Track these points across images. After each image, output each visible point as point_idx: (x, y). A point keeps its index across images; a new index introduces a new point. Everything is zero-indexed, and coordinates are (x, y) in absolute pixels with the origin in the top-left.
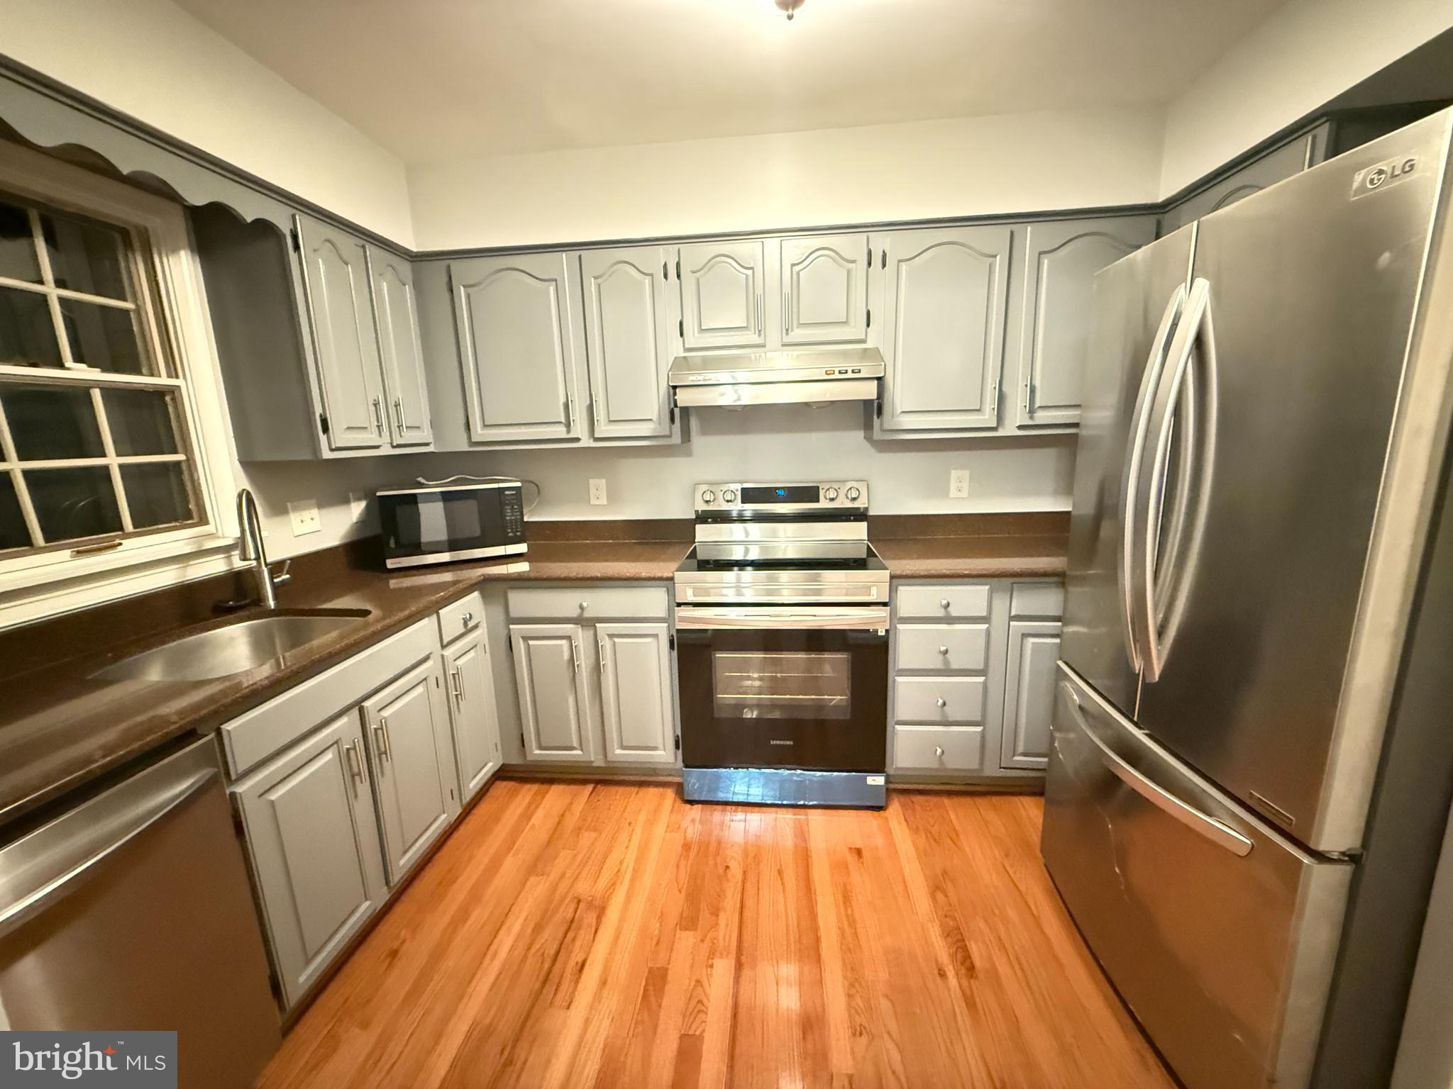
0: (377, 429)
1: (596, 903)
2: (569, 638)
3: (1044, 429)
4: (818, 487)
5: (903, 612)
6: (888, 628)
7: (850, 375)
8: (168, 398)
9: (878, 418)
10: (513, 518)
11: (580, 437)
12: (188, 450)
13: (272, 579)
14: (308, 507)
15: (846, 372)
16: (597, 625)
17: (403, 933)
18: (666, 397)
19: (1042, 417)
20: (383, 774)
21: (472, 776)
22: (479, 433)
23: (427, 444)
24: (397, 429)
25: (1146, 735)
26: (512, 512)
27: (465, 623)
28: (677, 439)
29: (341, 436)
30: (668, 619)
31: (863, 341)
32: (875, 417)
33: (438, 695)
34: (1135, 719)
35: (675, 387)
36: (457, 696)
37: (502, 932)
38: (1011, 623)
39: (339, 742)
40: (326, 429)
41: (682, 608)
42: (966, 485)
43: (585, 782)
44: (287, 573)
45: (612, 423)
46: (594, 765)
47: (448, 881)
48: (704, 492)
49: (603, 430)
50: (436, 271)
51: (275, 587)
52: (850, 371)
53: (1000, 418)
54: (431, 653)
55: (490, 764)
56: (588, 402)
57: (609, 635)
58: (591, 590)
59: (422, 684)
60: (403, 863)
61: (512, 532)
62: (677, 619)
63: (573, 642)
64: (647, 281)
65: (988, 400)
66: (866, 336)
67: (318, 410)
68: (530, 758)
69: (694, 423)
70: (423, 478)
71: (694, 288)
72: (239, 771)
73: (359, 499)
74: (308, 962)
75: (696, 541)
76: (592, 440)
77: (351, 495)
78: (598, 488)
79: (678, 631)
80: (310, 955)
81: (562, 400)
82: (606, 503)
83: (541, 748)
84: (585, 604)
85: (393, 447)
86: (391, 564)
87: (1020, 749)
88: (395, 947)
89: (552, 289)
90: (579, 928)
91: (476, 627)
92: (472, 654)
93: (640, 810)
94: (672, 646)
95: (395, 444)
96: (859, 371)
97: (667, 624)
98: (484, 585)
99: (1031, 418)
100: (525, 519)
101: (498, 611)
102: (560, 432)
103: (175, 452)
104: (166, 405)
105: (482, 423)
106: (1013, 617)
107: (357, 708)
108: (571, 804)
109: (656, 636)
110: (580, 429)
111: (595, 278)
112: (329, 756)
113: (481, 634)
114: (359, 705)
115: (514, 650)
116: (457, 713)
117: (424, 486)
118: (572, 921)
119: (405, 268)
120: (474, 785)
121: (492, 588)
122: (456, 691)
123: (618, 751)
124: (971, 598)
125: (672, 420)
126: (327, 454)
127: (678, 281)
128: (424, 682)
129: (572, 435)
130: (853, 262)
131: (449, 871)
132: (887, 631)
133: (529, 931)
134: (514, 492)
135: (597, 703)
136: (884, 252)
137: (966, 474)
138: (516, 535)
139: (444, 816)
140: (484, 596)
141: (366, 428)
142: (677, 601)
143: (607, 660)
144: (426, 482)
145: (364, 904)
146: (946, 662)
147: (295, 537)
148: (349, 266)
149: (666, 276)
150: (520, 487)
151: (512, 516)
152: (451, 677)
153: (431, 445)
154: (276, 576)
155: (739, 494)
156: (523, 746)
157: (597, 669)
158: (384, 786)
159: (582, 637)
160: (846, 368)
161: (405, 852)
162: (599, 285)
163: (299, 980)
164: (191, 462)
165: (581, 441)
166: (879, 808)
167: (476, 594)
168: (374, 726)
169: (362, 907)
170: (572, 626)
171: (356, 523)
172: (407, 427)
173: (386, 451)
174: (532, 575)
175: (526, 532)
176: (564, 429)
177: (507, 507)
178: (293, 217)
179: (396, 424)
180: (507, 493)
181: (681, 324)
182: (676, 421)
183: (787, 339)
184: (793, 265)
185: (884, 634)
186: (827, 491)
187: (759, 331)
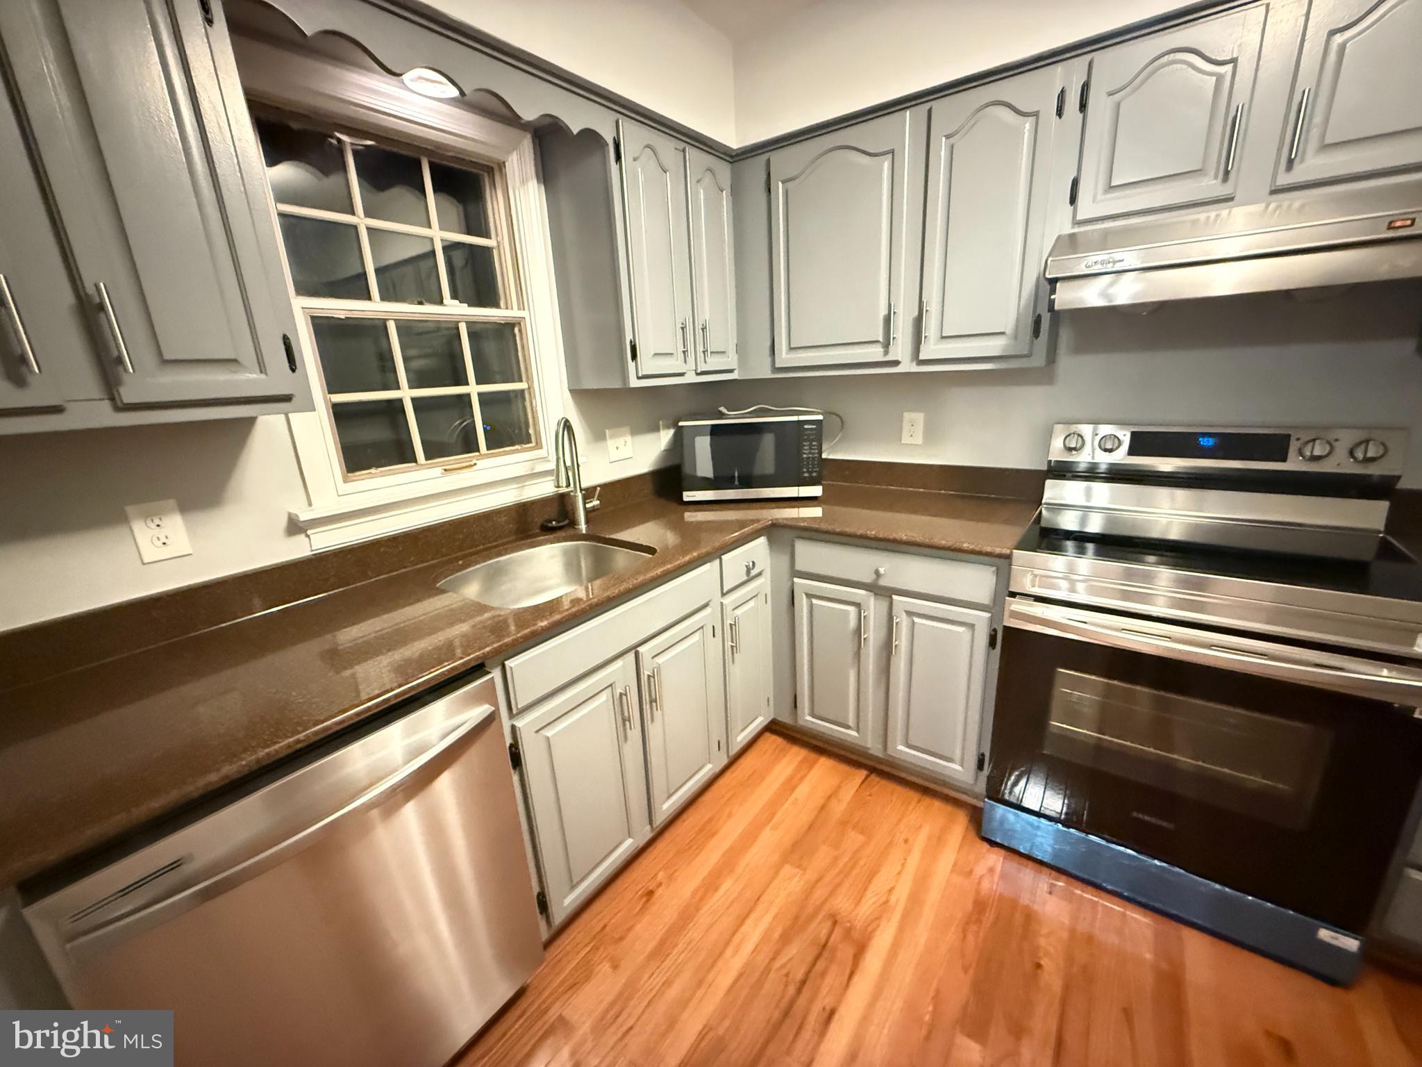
0: (682, 354)
1: (855, 935)
2: (858, 605)
4: (1290, 436)
8: (516, 330)
10: (811, 456)
11: (900, 359)
12: (529, 379)
13: (585, 504)
14: (622, 435)
16: (895, 597)
17: (661, 875)
18: (1033, 298)
20: (652, 720)
21: (740, 729)
22: (785, 358)
23: (731, 371)
24: (702, 354)
26: (811, 449)
27: (748, 571)
28: (1039, 360)
29: (648, 364)
30: (991, 609)
33: (715, 645)
35: (1054, 282)
36: (732, 647)
37: (749, 921)
39: (613, 685)
40: (634, 356)
41: (1017, 600)
43: (857, 764)
44: (598, 499)
45: (945, 340)
46: (870, 752)
47: (708, 832)
48: (1069, 435)
49: (931, 349)
50: (755, 168)
51: (587, 512)
54: (710, 601)
55: (760, 719)
56: (916, 313)
57: (907, 612)
58: (892, 555)
59: (698, 631)
60: (666, 807)
61: (808, 472)
62: (1006, 613)
63: (862, 611)
64: (1027, 126)
67: (629, 337)
68: (801, 722)
69: (1065, 335)
70: (726, 408)
71: (1107, 119)
72: (519, 707)
73: (668, 428)
74: (573, 887)
75: (1043, 501)
76: (915, 363)
77: (661, 423)
78: (914, 422)
79: (1007, 629)
80: (575, 881)
81: (883, 312)
82: (920, 443)
83: (814, 716)
84: (882, 570)
85: (698, 374)
86: (688, 496)
88: (651, 888)
89: (886, 166)
90: (832, 959)
91: (760, 574)
92: (752, 603)
93: (920, 826)
94: (992, 643)
95: (699, 371)
97: (990, 615)
98: (774, 531)
100: (824, 456)
101: (784, 560)
102: (875, 353)
103: (521, 380)
104: (514, 336)
105: (788, 345)
107: (634, 651)
108: (839, 787)
109: (971, 626)
110: (901, 350)
111: (948, 137)
112: (604, 697)
113: (763, 584)
114: (634, 648)
115: (795, 605)
116: (731, 663)
117: (724, 417)
118: (825, 946)
119: (724, 171)
120: (742, 738)
121: (779, 534)
122: (732, 642)
123: (901, 747)
125: (1036, 332)
126: (634, 383)
127: (1081, 116)
128: (701, 630)
129: (890, 358)
131: (710, 820)
133: (776, 935)
134: (814, 427)
135: (883, 686)
138: (812, 477)
139: (709, 766)
140: (771, 542)
141: (672, 354)
142: (1010, 590)
143: (902, 642)
144: (727, 412)
145: (627, 841)
147: (611, 463)
148: (668, 173)
149: (1060, 113)
150: (821, 420)
151: (810, 453)
152: (729, 627)
153: (736, 372)
154: (588, 501)
155: (1127, 440)
156: (796, 706)
157: (888, 647)
158: (654, 730)
159: (874, 607)
161: (670, 796)
162: (952, 146)
163: (565, 902)
164: (532, 389)
165: (900, 366)
167: (762, 541)
168: (647, 673)
169: (624, 844)
170: (863, 592)
171: (665, 450)
172: (711, 353)
173: (691, 378)
174: (824, 526)
175: (824, 471)
176: (881, 350)
177: (805, 443)
178: (617, 122)
179: (702, 349)
180: (806, 427)
181: (1075, 184)
182: (1041, 334)
183: (1284, 179)
184: (1335, 33)
186: (1307, 443)
187: (1227, 173)
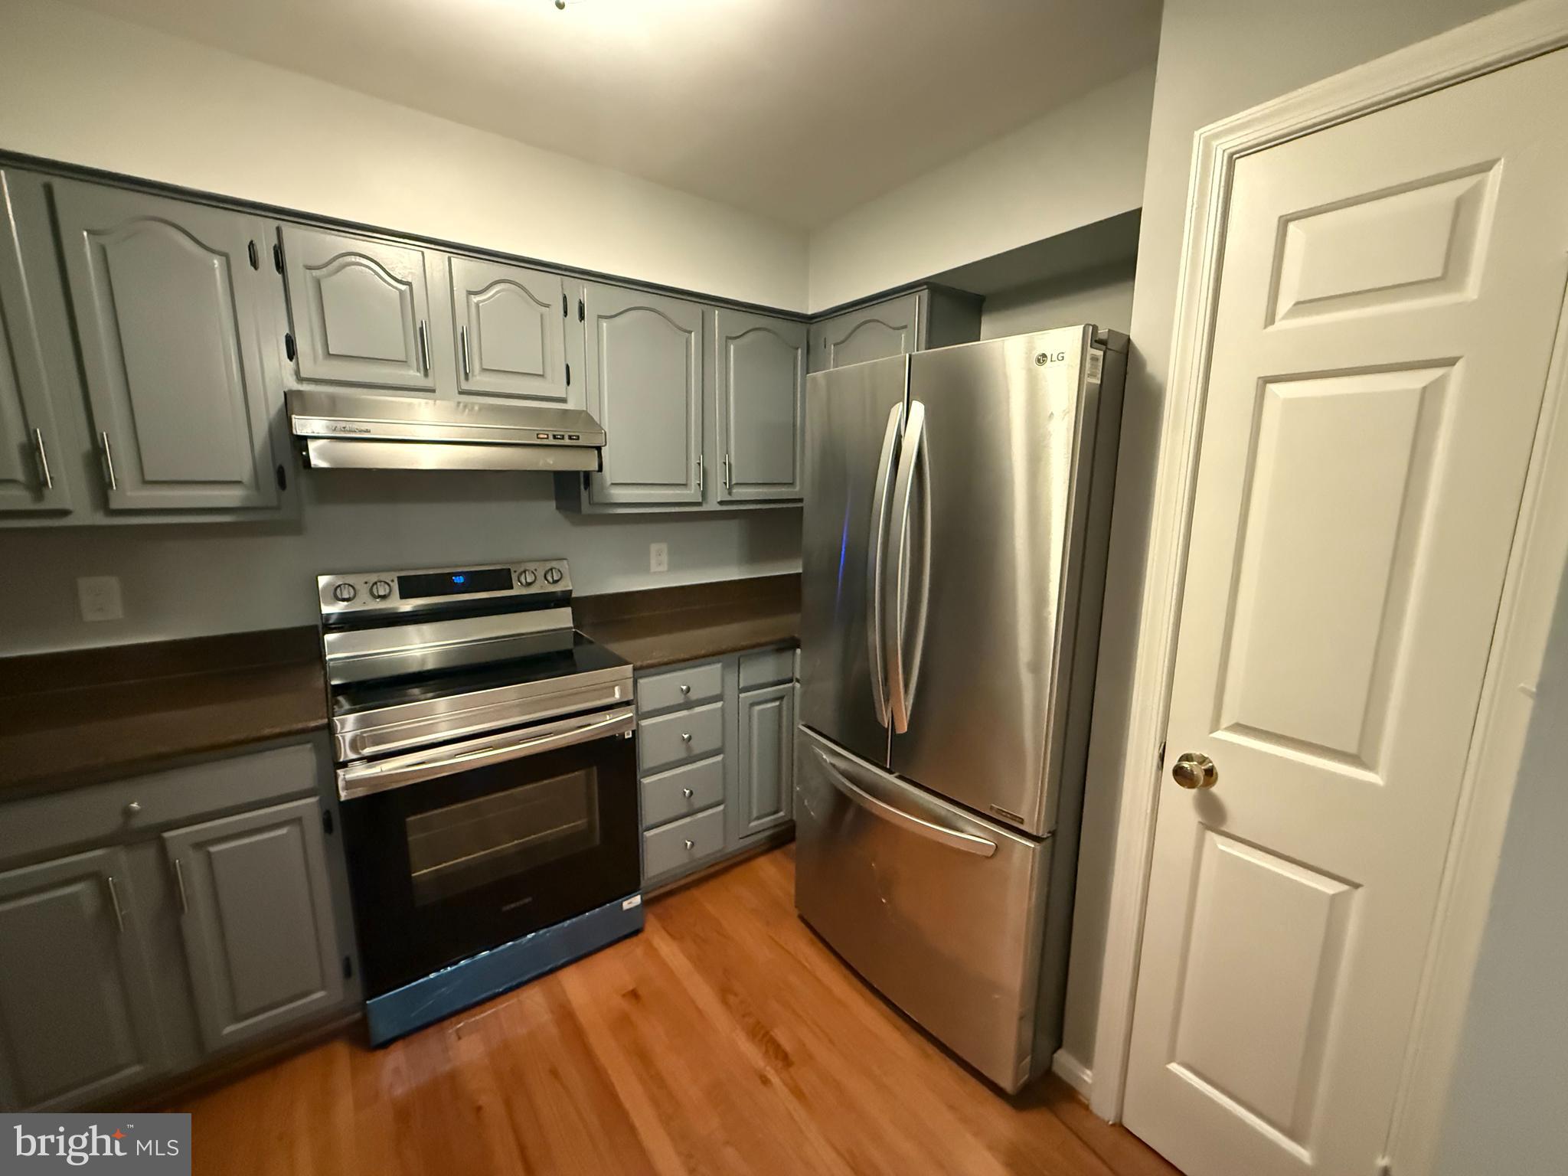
2: (96, 876)
3: (745, 504)
4: (509, 569)
5: (646, 707)
6: (634, 728)
7: (567, 442)
9: (585, 489)
11: (71, 509)
15: (563, 438)
16: (165, 835)
19: (740, 493)
25: (896, 777)
30: (317, 790)
31: (563, 400)
32: (582, 487)
34: (888, 767)
38: (740, 695)
42: (665, 558)
45: (149, 486)
48: (338, 587)
49: (128, 496)
52: (566, 437)
53: (704, 494)
57: (193, 846)
62: (342, 787)
63: (110, 878)
64: (216, 262)
65: (693, 475)
66: (567, 393)
71: (311, 292)
75: (328, 658)
76: (102, 514)
82: (122, 616)
84: (133, 806)
87: (755, 814)
94: (328, 826)
96: (578, 438)
97: (315, 798)
99: (730, 493)
106: (743, 688)
109: (297, 821)
110: (69, 493)
111: (92, 233)
123: (229, 1029)
124: (705, 678)
125: (281, 483)
127: (280, 276)
129: (49, 505)
130: (547, 306)
132: (633, 732)
136: (581, 302)
137: (664, 547)
142: (340, 760)
146: (689, 749)
149: (254, 263)
155: (395, 586)
160: (562, 433)
165: (73, 516)
166: (636, 932)
170: (103, 851)
181: (290, 339)
182: (288, 484)
183: (465, 386)
184: (470, 293)
185: (630, 736)
186: (521, 574)
187: (426, 370)
